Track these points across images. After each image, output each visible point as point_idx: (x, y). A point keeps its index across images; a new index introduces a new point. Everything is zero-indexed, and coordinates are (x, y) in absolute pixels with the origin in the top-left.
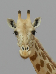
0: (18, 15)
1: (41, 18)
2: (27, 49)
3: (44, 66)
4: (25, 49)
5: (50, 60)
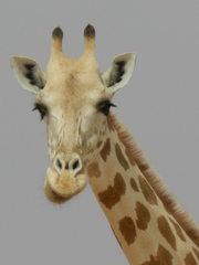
0: (53, 43)
1: (134, 57)
2: (75, 165)
3: (149, 225)
4: (67, 168)
5: (168, 204)
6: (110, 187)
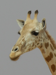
6: (48, 56)
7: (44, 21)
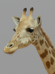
6: (43, 53)
7: (39, 19)
